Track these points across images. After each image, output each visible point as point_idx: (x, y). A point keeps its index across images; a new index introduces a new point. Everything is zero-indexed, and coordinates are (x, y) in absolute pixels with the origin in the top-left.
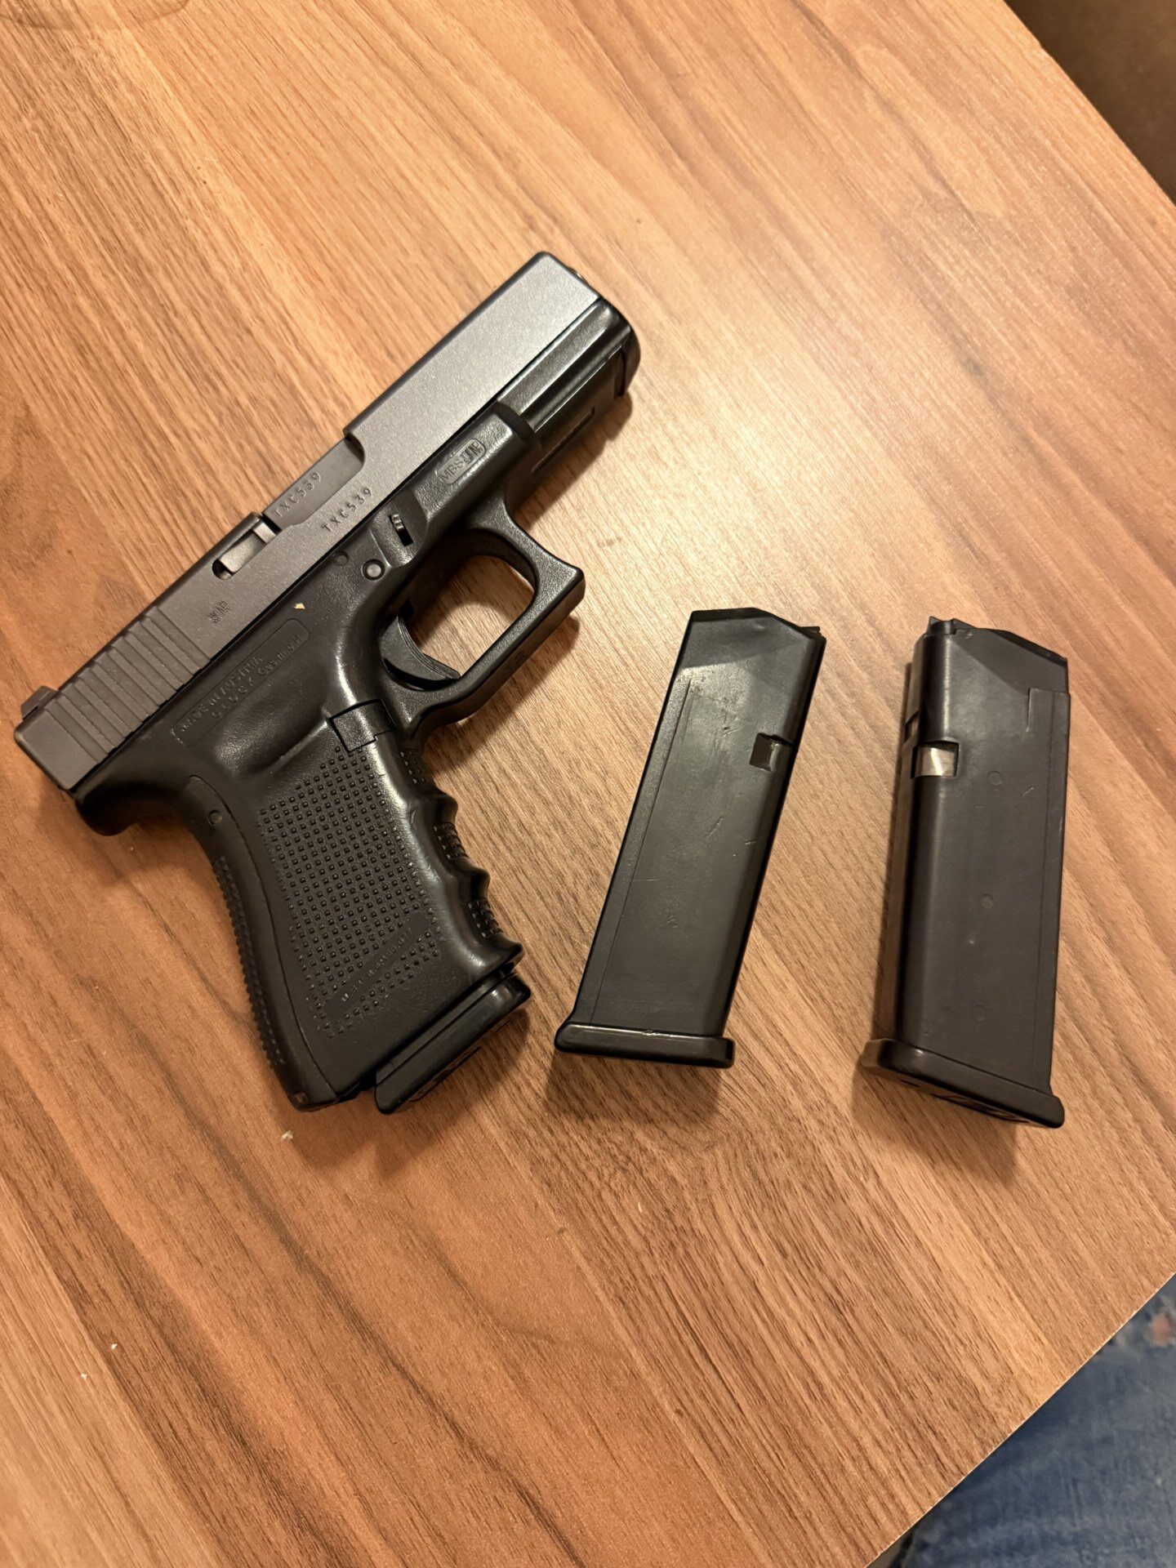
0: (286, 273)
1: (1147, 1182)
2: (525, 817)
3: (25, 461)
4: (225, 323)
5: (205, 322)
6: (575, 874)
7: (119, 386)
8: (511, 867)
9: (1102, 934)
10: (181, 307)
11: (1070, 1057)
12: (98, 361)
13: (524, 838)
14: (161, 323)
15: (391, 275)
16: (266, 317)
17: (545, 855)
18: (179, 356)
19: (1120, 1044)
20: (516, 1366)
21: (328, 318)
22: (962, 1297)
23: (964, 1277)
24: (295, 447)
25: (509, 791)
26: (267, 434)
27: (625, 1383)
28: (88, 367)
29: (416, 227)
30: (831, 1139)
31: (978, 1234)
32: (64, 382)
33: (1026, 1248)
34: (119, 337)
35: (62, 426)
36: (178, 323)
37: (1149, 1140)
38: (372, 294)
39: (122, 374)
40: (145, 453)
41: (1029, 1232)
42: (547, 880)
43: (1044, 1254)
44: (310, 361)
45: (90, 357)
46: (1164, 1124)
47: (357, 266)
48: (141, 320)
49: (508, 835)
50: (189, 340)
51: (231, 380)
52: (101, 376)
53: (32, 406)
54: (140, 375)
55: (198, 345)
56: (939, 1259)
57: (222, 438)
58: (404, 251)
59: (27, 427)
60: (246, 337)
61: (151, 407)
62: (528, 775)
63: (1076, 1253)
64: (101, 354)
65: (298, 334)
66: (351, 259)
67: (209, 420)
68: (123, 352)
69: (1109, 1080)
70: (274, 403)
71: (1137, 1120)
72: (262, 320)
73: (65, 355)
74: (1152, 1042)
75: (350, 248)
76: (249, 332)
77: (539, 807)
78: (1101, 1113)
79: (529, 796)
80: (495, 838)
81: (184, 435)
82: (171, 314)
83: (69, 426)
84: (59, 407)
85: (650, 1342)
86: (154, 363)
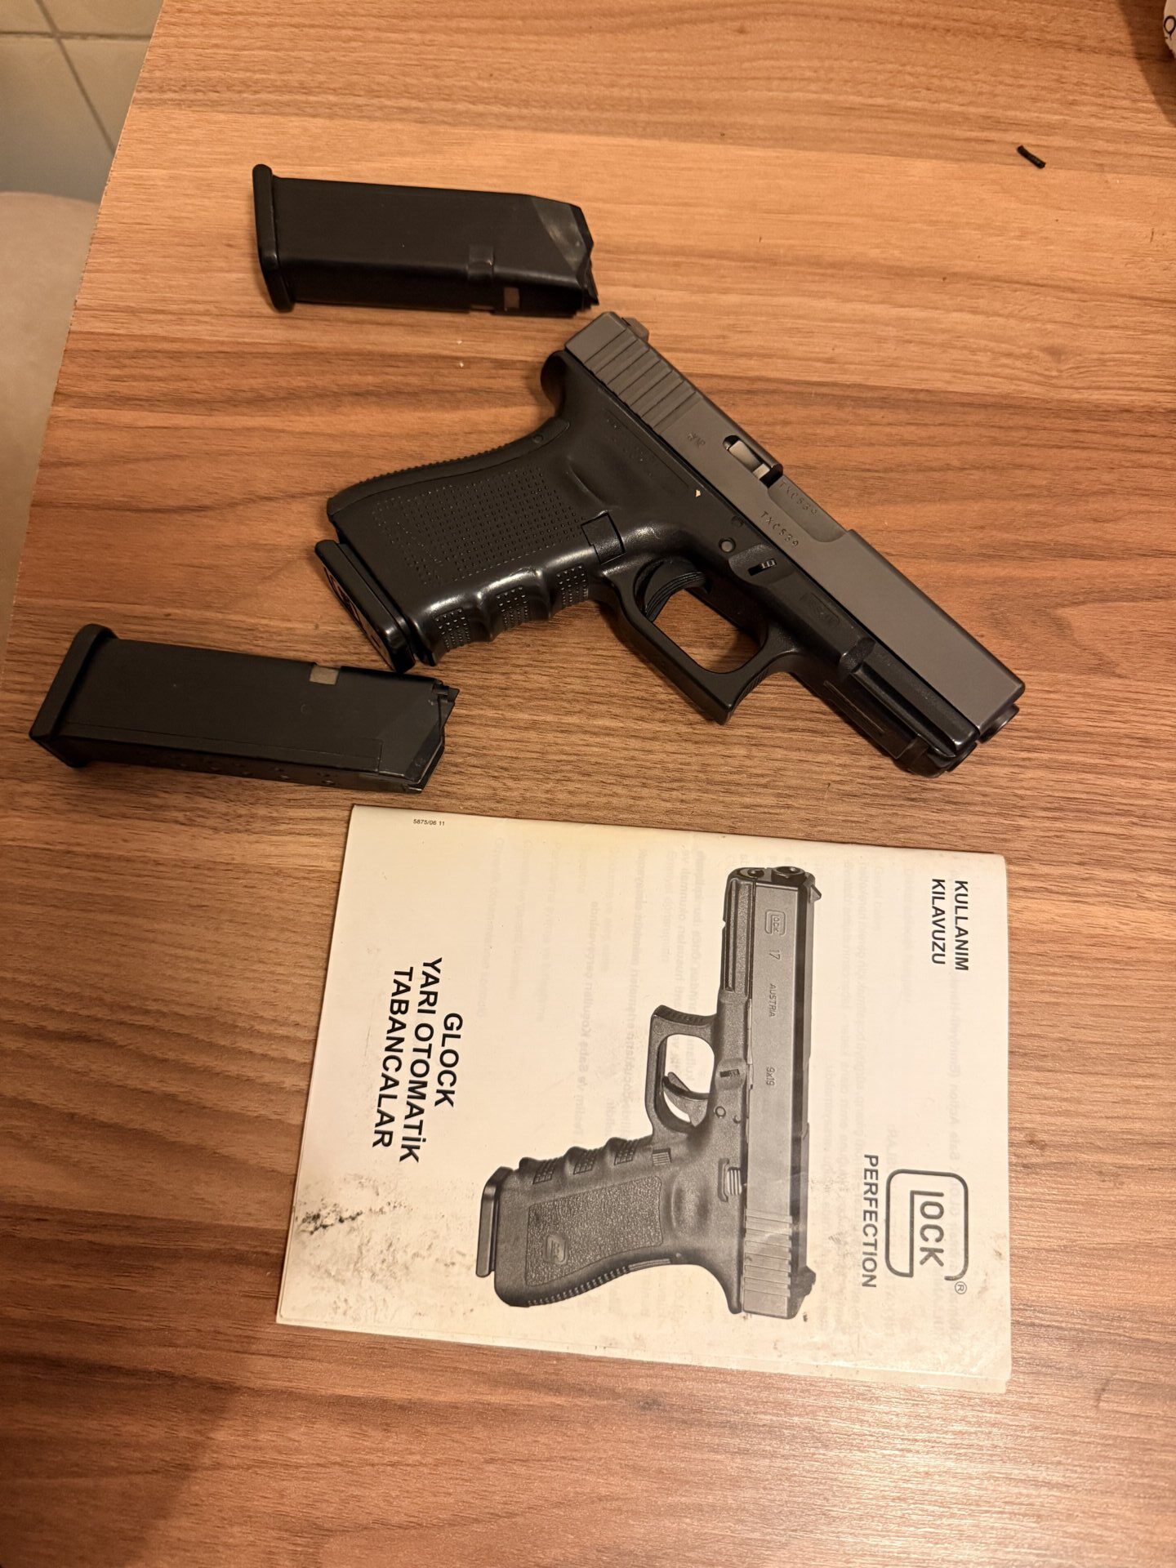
0: (1117, 925)
3: (1077, 650)
4: (1102, 852)
5: (1111, 839)
7: (1096, 746)
10: (1137, 831)
11: (133, 1004)
12: (1129, 746)
14: (1132, 808)
15: (1062, 1000)
16: (1086, 884)
18: (1094, 802)
19: (111, 1044)
21: (1054, 927)
24: (958, 830)
26: (983, 820)
28: (1127, 736)
29: (1094, 1051)
32: (1125, 713)
34: (1140, 772)
35: (1089, 690)
36: (1124, 820)
37: (45, 1009)
38: (1054, 974)
39: (1106, 756)
40: (1027, 730)
44: (1025, 890)
45: (1136, 742)
46: (43, 1028)
47: (1089, 981)
48: (1145, 796)
50: (1103, 818)
51: (1048, 824)
52: (1114, 740)
53: (1119, 681)
54: (1096, 766)
55: (1094, 821)
57: (1001, 787)
58: (1077, 1026)
59: (1103, 667)
60: (1077, 859)
61: (1063, 757)
64: (1133, 751)
65: (1055, 896)
66: (1095, 981)
67: (1022, 788)
68: (1124, 767)
69: (100, 1016)
70: (1005, 840)
71: (61, 1012)
72: (1086, 879)
73: (1148, 727)
75: (1108, 987)
76: (1081, 864)
78: (87, 992)
81: (1021, 763)
82: (1135, 820)
83: (1084, 694)
84: (1106, 698)
86: (1099, 782)
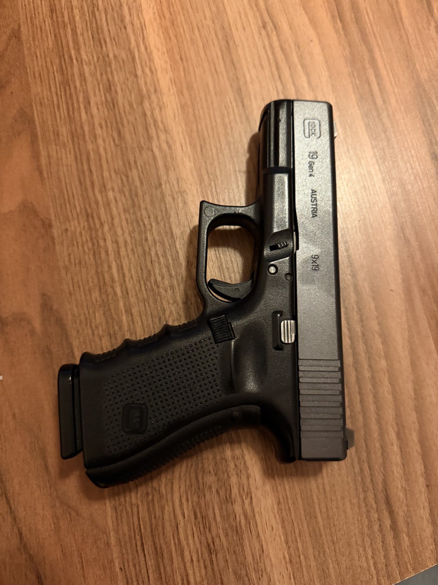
0: (151, 9)
1: (373, 549)
2: (159, 279)
3: (9, 48)
4: (117, 20)
5: (108, 17)
6: (171, 312)
7: (61, 31)
8: (144, 298)
9: (396, 429)
10: (101, 7)
11: (360, 479)
12: (57, 17)
13: (155, 288)
14: (90, 11)
15: (195, 25)
16: (135, 24)
17: (161, 299)
18: (92, 28)
19: (385, 482)
20: (58, 519)
21: (161, 34)
22: (268, 569)
23: (273, 560)
24: (124, 83)
25: (157, 265)
26: (115, 73)
27: (102, 546)
28: (52, 18)
29: (214, 9)
30: (237, 474)
31: (287, 543)
32: (39, 22)
33: (306, 558)
34: (70, 11)
35: (31, 39)
36: (97, 13)
37: (381, 530)
38: (184, 30)
39: (65, 27)
40: (61, 62)
41: (310, 550)
42: (157, 310)
43: (313, 564)
44: (146, 49)
45: (54, 15)
46: (391, 527)
47: (182, 16)
48: (82, 7)
49: (148, 283)
50: (99, 23)
51: (109, 45)
52: (56, 24)
53: (22, 27)
54: (72, 30)
55: (102, 25)
56: (264, 547)
57: (95, 68)
58: (205, 18)
59: (16, 35)
60: (123, 30)
61: (71, 45)
62: (167, 260)
63: (328, 569)
64: (59, 15)
65: (145, 36)
66: (181, 13)
67: (93, 58)
68: (69, 18)
69: (373, 496)
70: (123, 61)
71: (379, 519)
72: (133, 25)
73: (44, 11)
74: (400, 487)
75: (183, 9)
76: (125, 28)
77: (166, 276)
78: (364, 510)
79: (164, 270)
80: (142, 282)
81: (80, 61)
82: (96, 9)
83: (34, 41)
84: (33, 32)
85: (121, 533)
86: (80, 27)
